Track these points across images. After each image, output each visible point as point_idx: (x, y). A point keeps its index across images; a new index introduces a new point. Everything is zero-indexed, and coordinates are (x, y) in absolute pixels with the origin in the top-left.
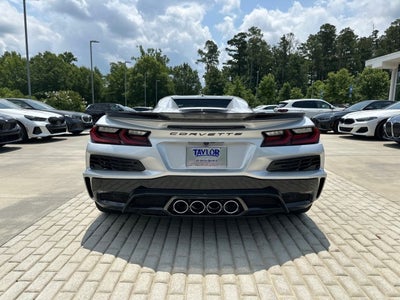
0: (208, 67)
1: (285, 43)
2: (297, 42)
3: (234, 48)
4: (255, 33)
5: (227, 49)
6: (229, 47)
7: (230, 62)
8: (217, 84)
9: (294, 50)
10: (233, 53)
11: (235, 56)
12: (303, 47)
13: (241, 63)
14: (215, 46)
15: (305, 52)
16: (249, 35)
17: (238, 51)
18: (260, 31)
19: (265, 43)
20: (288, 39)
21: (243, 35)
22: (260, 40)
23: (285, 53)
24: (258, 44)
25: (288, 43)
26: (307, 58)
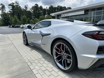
0: (2, 12)
2: (29, 8)
3: (11, 7)
4: (17, 3)
5: (8, 7)
6: (9, 6)
7: (10, 11)
8: (6, 17)
9: (28, 10)
10: (11, 9)
11: (11, 10)
14: (4, 6)
15: (31, 10)
16: (15, 4)
17: (12, 8)
20: (27, 6)
21: (13, 3)
22: (19, 6)
23: (26, 10)
24: (18, 7)
25: (27, 8)
26: (32, 12)
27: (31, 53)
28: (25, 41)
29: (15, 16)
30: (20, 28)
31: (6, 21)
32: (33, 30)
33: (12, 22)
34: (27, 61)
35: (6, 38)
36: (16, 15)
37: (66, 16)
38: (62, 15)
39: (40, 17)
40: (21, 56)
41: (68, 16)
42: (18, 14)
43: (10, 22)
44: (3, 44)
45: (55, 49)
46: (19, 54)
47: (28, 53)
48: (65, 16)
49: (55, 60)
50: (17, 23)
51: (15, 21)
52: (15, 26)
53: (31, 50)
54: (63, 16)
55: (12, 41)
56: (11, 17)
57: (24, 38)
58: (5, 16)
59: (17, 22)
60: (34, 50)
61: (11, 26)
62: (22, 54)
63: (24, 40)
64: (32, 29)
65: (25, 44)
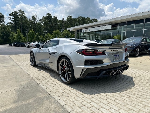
1: (34, 18)
2: (38, 18)
3: (12, 17)
4: (21, 12)
5: (9, 17)
7: (11, 23)
8: (6, 32)
9: (37, 21)
10: (12, 19)
11: (13, 21)
12: (41, 20)
13: (16, 24)
15: (42, 22)
16: (19, 13)
17: (14, 19)
18: (24, 12)
19: (26, 17)
20: (35, 17)
21: (16, 12)
22: (24, 15)
23: (34, 22)
24: (23, 17)
25: (35, 18)
26: (43, 25)
27: (39, 73)
28: (33, 61)
29: (18, 30)
30: (26, 46)
31: (5, 37)
32: (42, 49)
33: (14, 38)
34: (34, 78)
35: (8, 59)
36: (19, 28)
37: (89, 31)
38: (83, 30)
39: (54, 31)
40: (28, 75)
41: (90, 31)
42: (23, 27)
43: (10, 38)
44: (7, 66)
45: (60, 65)
46: (26, 74)
47: (35, 73)
48: (87, 31)
49: (61, 75)
50: (21, 40)
51: (18, 37)
52: (18, 44)
53: (39, 71)
54: (84, 32)
55: (17, 62)
56: (12, 31)
57: (31, 58)
58: (3, 30)
59: (21, 38)
60: (42, 71)
61: (13, 44)
62: (29, 74)
63: (31, 60)
64: (40, 48)
65: (32, 65)
